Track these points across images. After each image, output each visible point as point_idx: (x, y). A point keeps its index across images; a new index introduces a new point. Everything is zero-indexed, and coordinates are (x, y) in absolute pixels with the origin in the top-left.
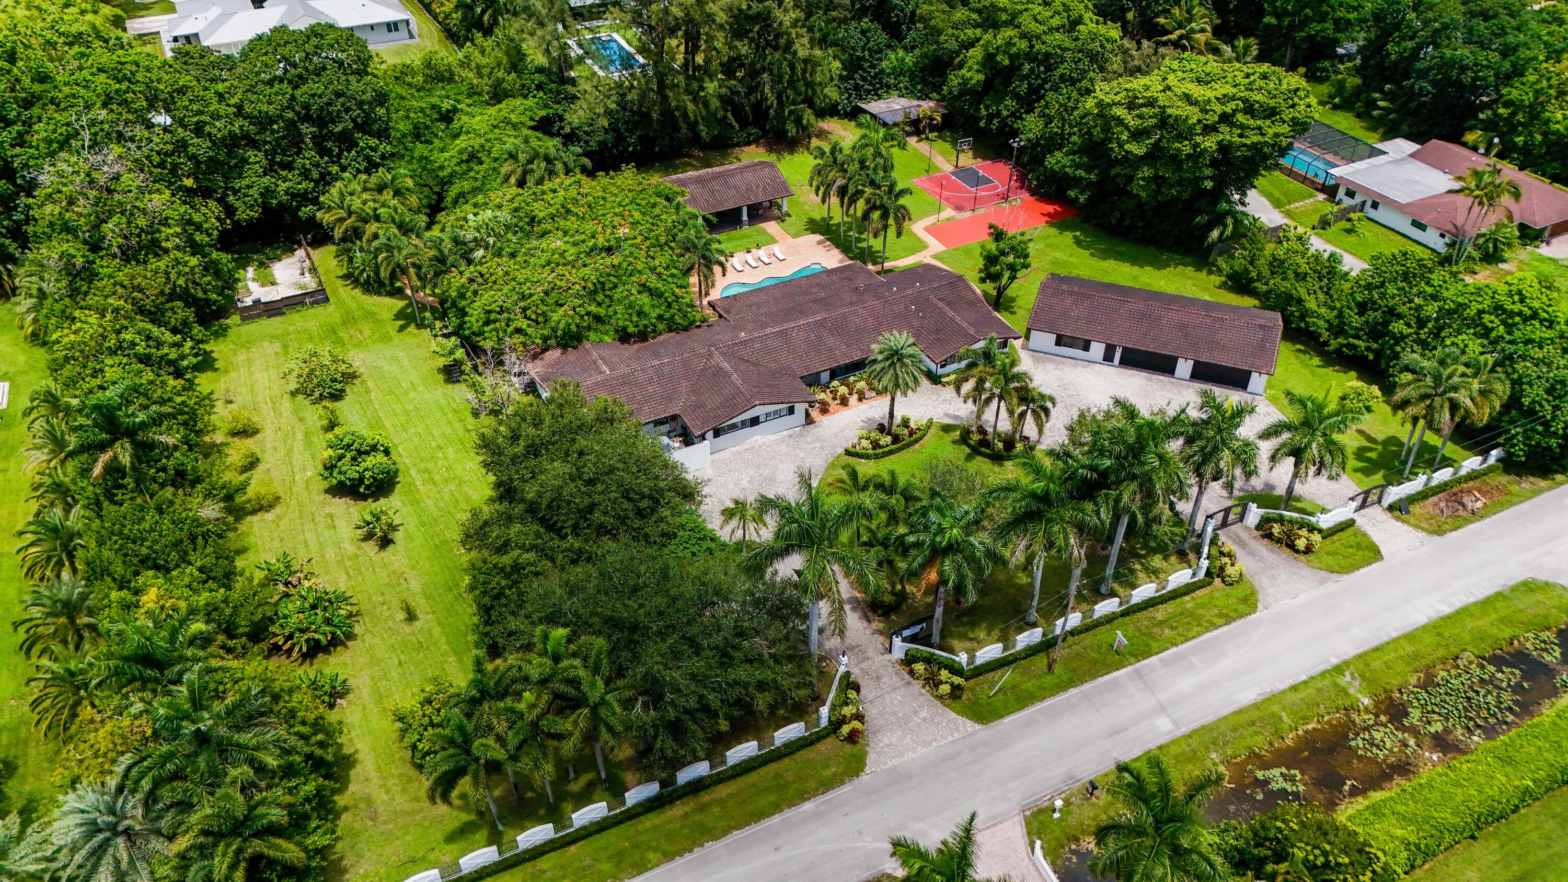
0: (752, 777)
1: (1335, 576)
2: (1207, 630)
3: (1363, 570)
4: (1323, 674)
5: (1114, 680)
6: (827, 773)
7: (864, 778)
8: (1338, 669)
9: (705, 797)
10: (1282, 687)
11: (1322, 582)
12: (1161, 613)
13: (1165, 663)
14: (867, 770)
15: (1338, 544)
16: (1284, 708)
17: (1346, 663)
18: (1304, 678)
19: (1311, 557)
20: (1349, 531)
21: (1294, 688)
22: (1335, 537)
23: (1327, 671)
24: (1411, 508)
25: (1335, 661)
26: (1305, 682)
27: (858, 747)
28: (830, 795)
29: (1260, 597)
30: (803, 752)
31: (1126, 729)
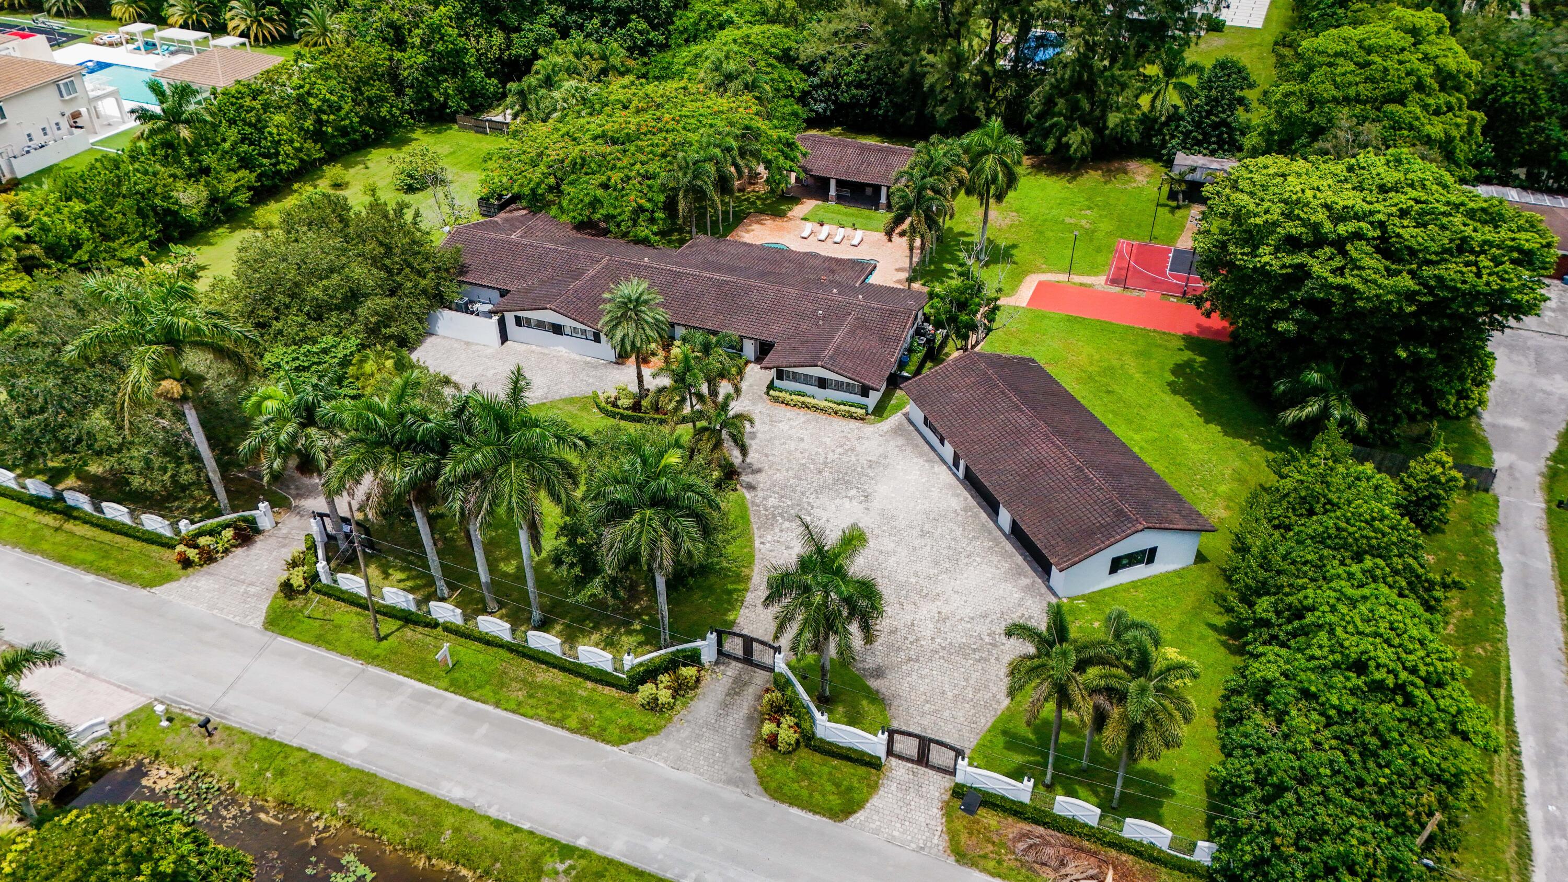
0: (107, 537)
1: (755, 789)
2: (548, 720)
3: (795, 811)
4: (543, 840)
5: (401, 684)
6: (137, 570)
7: (145, 592)
8: (567, 851)
9: (69, 526)
10: (493, 813)
11: (730, 781)
12: (545, 676)
13: (459, 710)
14: (153, 590)
15: (826, 770)
16: (457, 830)
17: (585, 854)
18: (526, 826)
19: (770, 757)
20: (862, 770)
21: (498, 824)
22: (835, 762)
23: (556, 843)
24: (982, 812)
25: (582, 843)
26: (517, 830)
27: (181, 572)
28: (109, 583)
29: (649, 740)
30: (154, 547)
31: (327, 720)
